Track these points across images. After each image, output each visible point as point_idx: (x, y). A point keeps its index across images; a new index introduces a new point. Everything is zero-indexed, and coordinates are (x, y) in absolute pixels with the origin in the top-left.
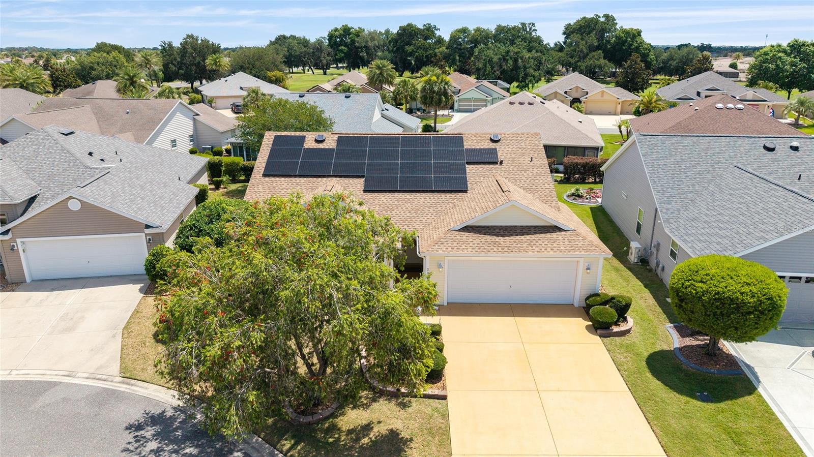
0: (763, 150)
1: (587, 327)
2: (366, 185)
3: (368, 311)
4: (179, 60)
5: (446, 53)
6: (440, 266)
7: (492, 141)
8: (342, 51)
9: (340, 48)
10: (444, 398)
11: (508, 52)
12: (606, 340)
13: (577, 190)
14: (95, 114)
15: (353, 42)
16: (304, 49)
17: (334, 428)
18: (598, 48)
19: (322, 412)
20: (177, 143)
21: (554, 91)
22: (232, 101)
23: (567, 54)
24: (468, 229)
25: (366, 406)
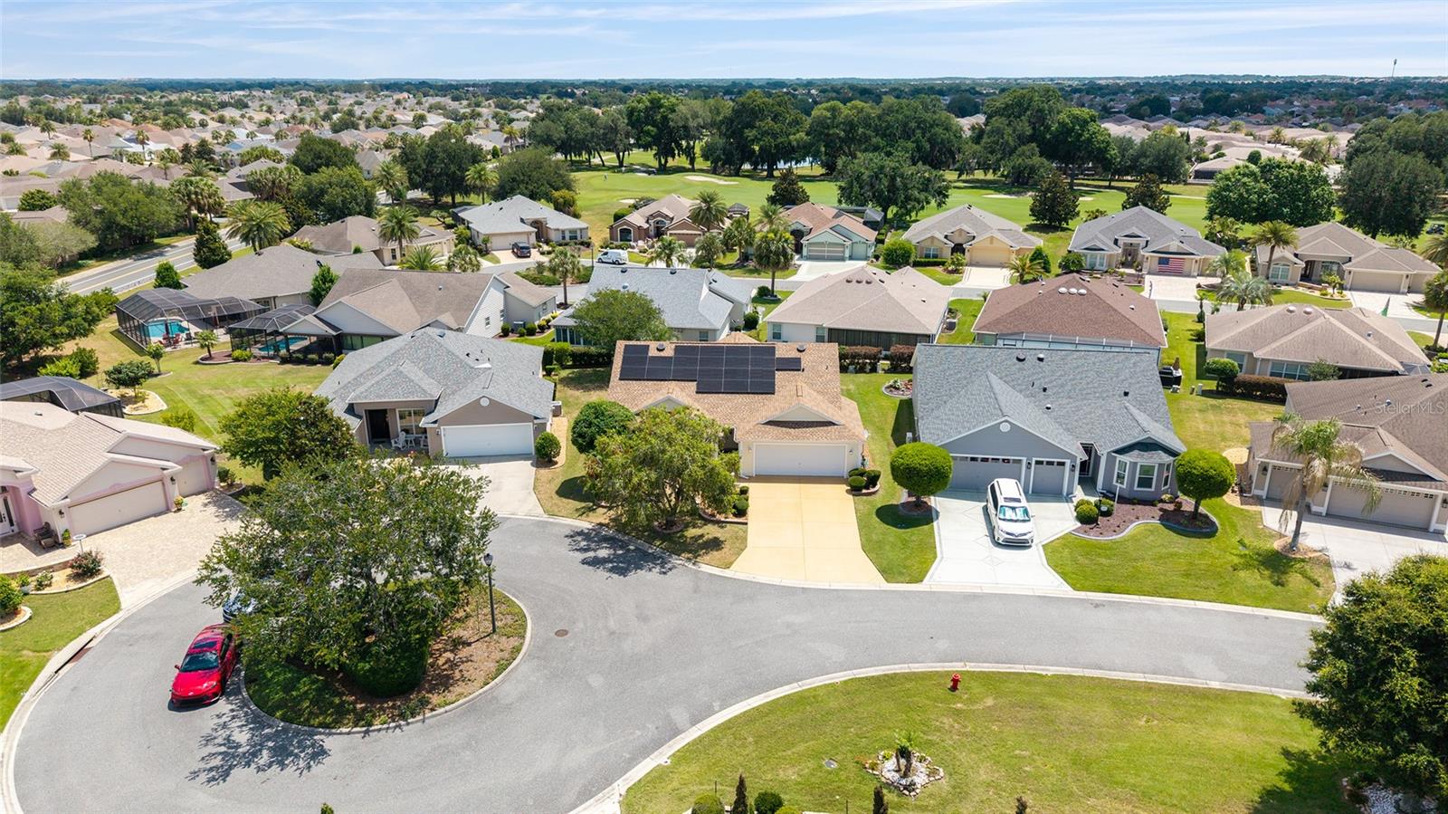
0: (1015, 360)
1: (847, 491)
2: (698, 388)
3: (703, 467)
4: (424, 167)
5: (805, 142)
6: (750, 449)
7: (799, 350)
8: (648, 133)
9: (645, 128)
10: (746, 524)
11: (882, 168)
12: (856, 498)
13: (896, 382)
14: (405, 290)
15: (665, 118)
16: (590, 130)
17: (682, 536)
18: (1032, 139)
19: (675, 529)
20: (491, 320)
21: (929, 235)
22: (514, 240)
23: (985, 148)
24: (770, 423)
25: (700, 527)
